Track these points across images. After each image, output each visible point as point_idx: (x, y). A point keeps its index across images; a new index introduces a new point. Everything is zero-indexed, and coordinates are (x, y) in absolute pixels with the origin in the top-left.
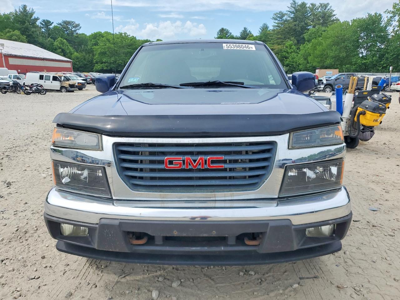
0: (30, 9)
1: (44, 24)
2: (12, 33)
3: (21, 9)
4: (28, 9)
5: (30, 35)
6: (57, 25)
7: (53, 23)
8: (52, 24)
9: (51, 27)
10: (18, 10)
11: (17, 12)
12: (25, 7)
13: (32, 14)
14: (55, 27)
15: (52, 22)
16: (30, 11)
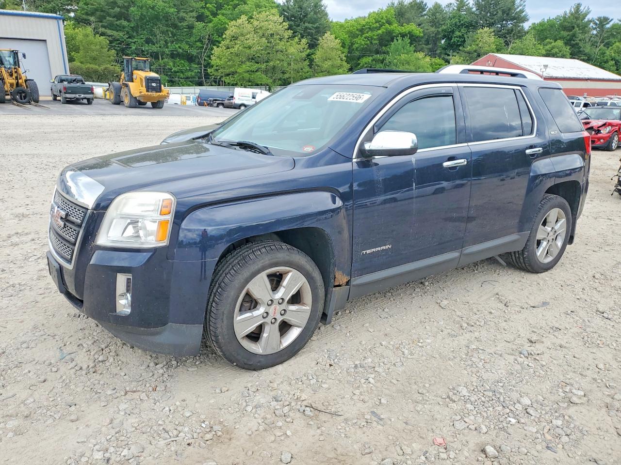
0: (585, 8)
1: (598, 22)
2: (553, 44)
3: (573, 10)
4: (582, 8)
5: (577, 44)
6: (618, 22)
7: (612, 20)
8: (610, 22)
9: (608, 26)
10: (568, 12)
11: (566, 14)
12: (579, 5)
13: (586, 15)
14: (614, 25)
15: (610, 19)
16: (584, 11)
